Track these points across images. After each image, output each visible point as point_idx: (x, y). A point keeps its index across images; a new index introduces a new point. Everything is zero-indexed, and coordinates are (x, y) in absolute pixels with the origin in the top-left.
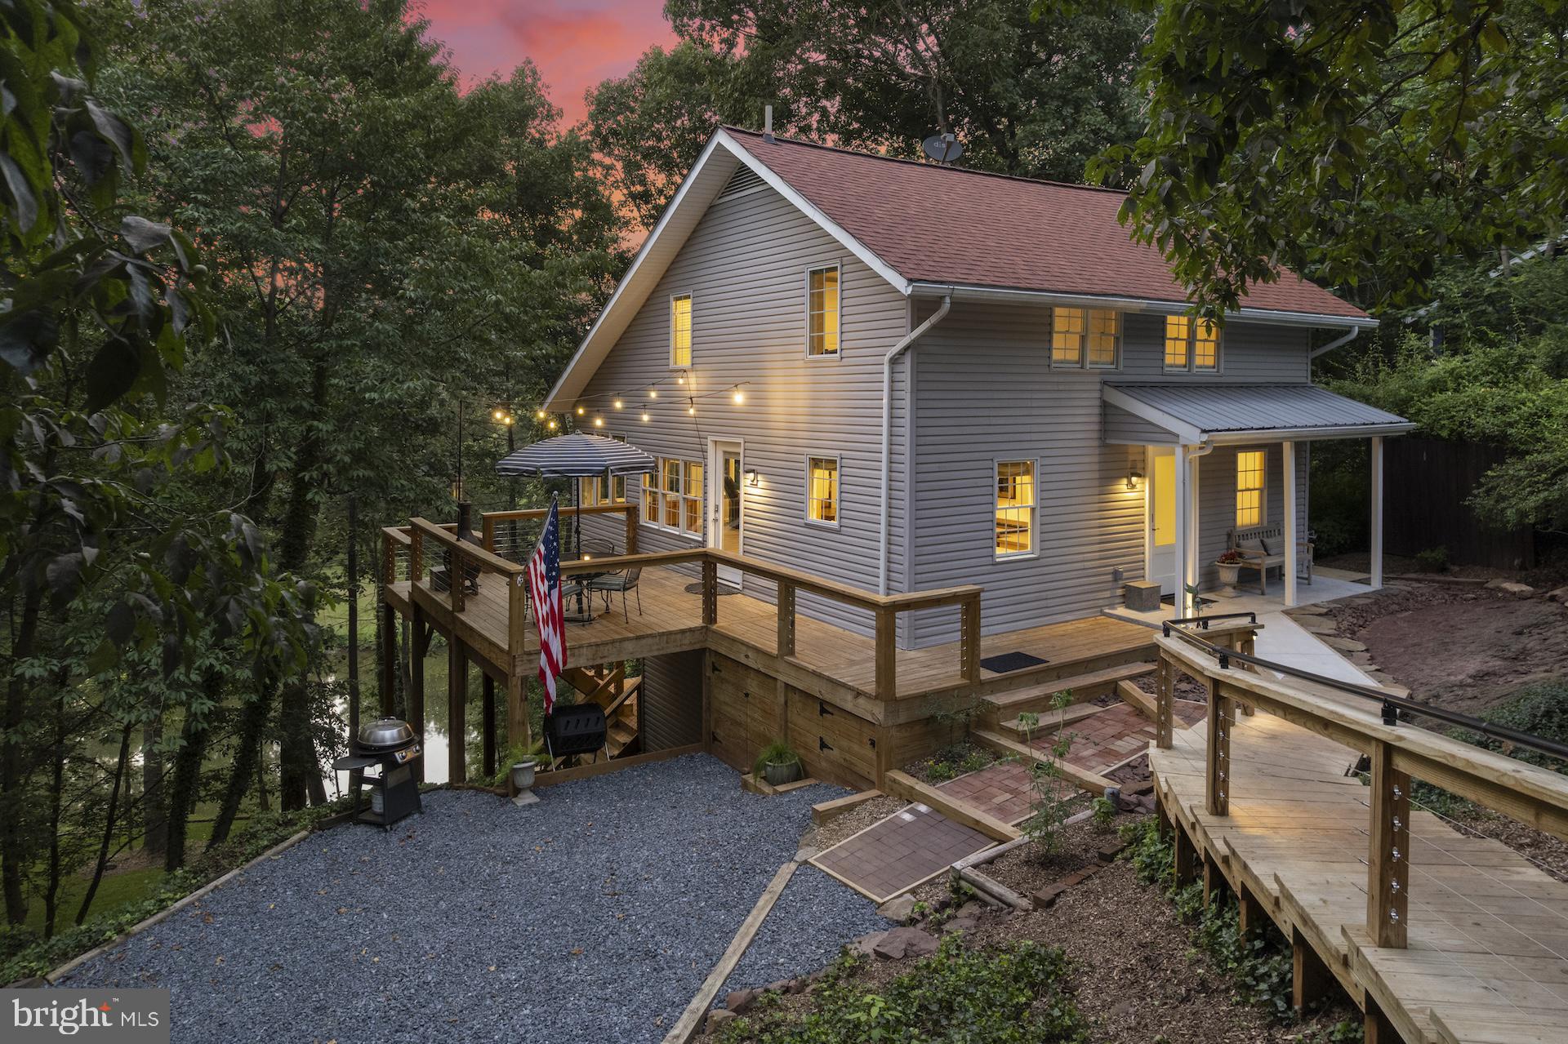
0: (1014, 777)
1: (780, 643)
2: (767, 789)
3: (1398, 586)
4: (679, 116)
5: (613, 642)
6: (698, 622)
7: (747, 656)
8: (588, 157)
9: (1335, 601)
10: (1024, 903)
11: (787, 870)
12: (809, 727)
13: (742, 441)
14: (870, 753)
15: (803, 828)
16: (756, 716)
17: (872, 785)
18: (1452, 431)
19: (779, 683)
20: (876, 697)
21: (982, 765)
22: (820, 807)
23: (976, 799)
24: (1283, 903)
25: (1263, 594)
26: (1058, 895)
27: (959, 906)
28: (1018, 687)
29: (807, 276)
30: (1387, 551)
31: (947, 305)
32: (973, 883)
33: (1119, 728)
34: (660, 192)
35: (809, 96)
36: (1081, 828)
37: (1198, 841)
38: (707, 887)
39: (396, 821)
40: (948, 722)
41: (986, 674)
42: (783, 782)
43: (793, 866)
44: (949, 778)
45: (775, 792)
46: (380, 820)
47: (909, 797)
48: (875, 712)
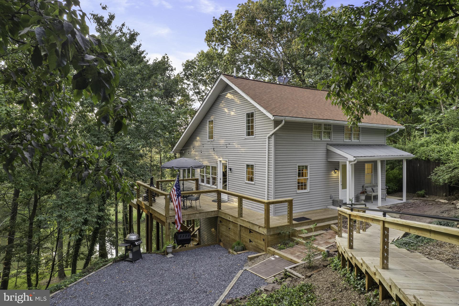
0: (302, 249)
1: (238, 214)
2: (235, 253)
3: (411, 201)
4: (209, 70)
5: (193, 214)
6: (216, 209)
7: (229, 218)
8: (183, 82)
9: (392, 205)
10: (303, 277)
11: (241, 272)
12: (246, 236)
13: (227, 160)
14: (263, 243)
15: (245, 262)
16: (232, 234)
17: (263, 251)
18: (426, 158)
19: (238, 225)
20: (265, 228)
21: (293, 246)
22: (249, 256)
23: (291, 254)
24: (363, 265)
25: (372, 203)
26: (312, 275)
27: (286, 278)
28: (303, 226)
29: (245, 115)
30: (407, 192)
31: (283, 123)
32: (290, 272)
33: (330, 236)
34: (203, 91)
35: (245, 64)
36: (319, 260)
37: (346, 256)
38: (219, 276)
39: (135, 261)
40: (284, 234)
41: (294, 222)
42: (239, 251)
43: (243, 271)
44: (284, 249)
45: (237, 254)
46: (131, 260)
47: (274, 254)
48: (264, 231)
